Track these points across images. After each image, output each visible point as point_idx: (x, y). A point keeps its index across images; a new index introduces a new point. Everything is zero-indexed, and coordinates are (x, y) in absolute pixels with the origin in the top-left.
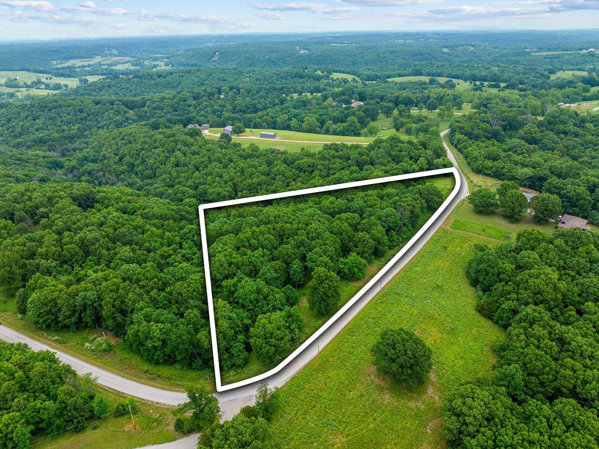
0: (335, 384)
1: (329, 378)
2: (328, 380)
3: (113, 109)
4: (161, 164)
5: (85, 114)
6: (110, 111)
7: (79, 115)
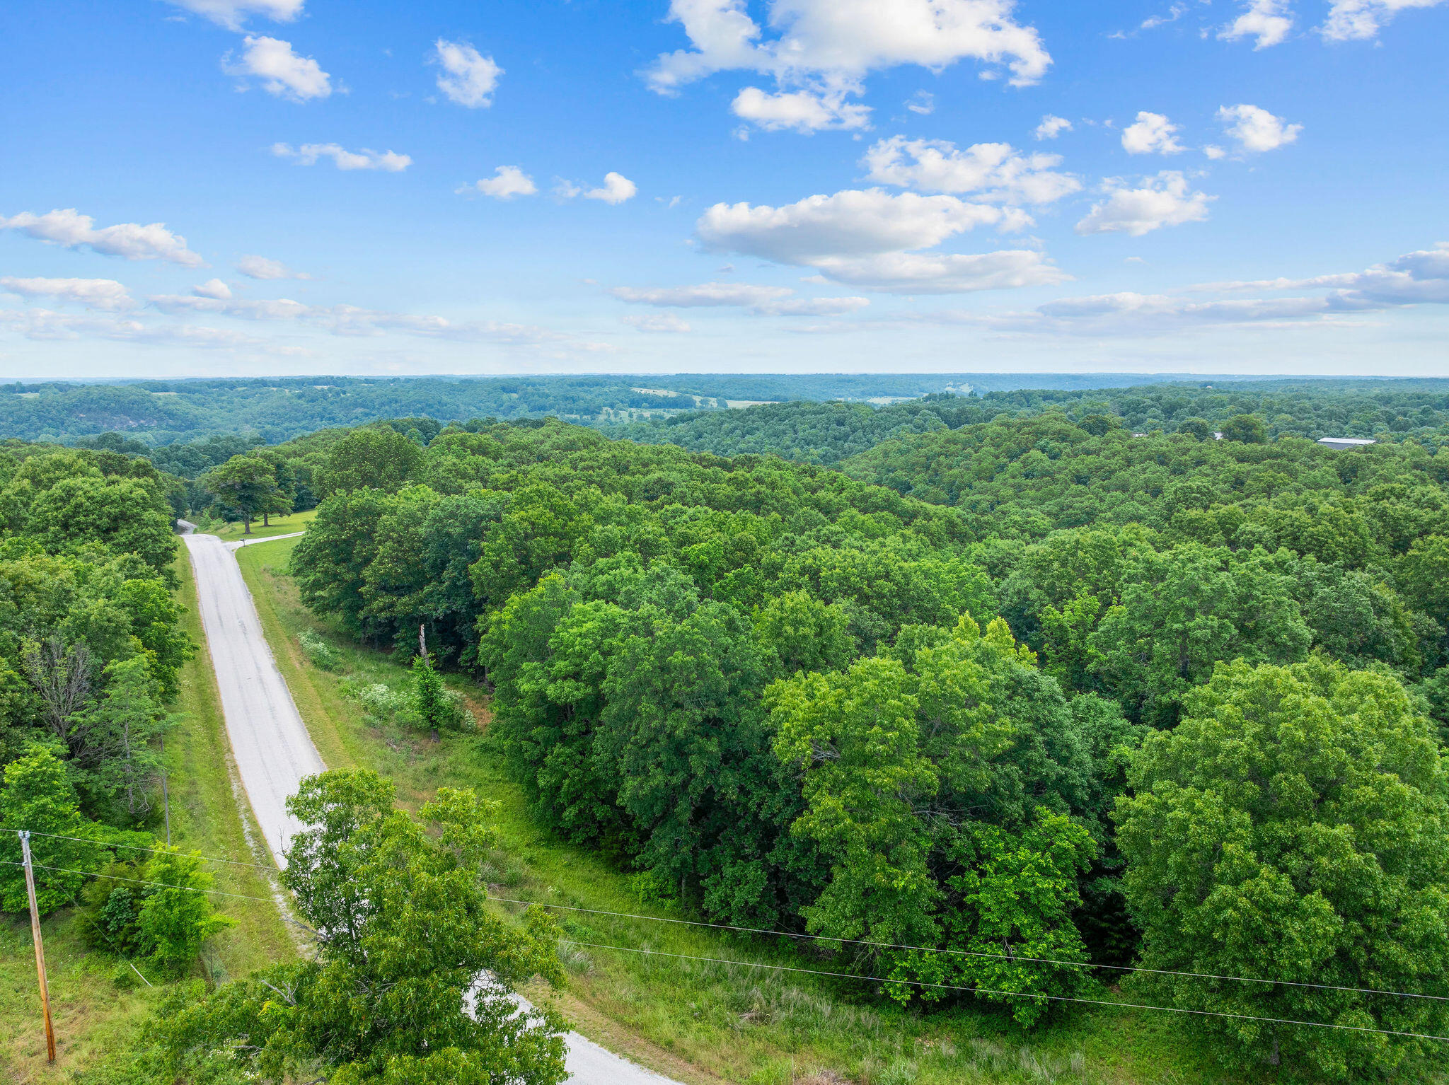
3: (911, 422)
4: (980, 479)
5: (846, 429)
6: (904, 425)
7: (835, 430)
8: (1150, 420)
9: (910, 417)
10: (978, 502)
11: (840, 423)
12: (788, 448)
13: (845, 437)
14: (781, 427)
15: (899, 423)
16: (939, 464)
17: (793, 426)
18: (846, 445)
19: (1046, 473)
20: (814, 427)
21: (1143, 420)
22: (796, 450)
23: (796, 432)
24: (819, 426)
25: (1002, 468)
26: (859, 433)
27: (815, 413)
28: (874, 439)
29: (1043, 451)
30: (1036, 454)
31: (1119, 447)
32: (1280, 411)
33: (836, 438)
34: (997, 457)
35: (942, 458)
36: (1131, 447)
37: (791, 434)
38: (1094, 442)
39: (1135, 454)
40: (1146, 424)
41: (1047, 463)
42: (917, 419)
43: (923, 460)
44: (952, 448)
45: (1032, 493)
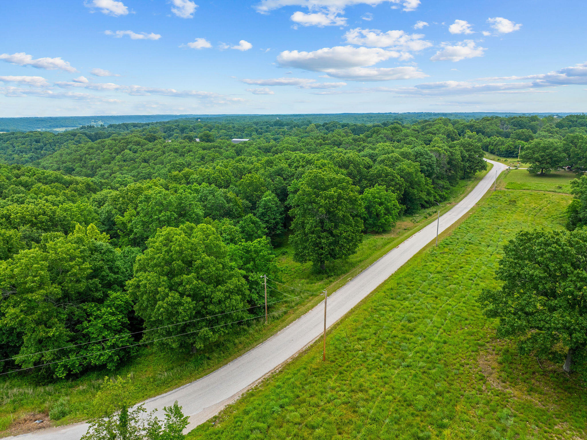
0: (384, 406)
1: (361, 389)
2: (360, 395)
3: (73, 139)
4: (104, 164)
5: (41, 144)
6: (70, 141)
7: (35, 145)
8: (175, 134)
9: (72, 137)
10: (104, 174)
11: (37, 141)
12: (11, 155)
13: (41, 148)
14: (5, 145)
15: (67, 140)
16: (86, 158)
17: (12, 144)
18: (42, 152)
19: (132, 159)
20: (24, 144)
21: (173, 135)
22: (16, 156)
23: (14, 147)
24: (26, 144)
25: (114, 158)
26: (48, 146)
27: (23, 137)
28: (56, 148)
29: (130, 150)
30: (127, 151)
31: (160, 147)
32: (221, 129)
33: (36, 149)
34: (111, 154)
35: (87, 156)
36: (165, 147)
37: (11, 148)
38: (150, 145)
39: (166, 149)
40: (174, 136)
41: (132, 155)
42: (76, 138)
43: (78, 157)
44: (91, 151)
45: (127, 168)
